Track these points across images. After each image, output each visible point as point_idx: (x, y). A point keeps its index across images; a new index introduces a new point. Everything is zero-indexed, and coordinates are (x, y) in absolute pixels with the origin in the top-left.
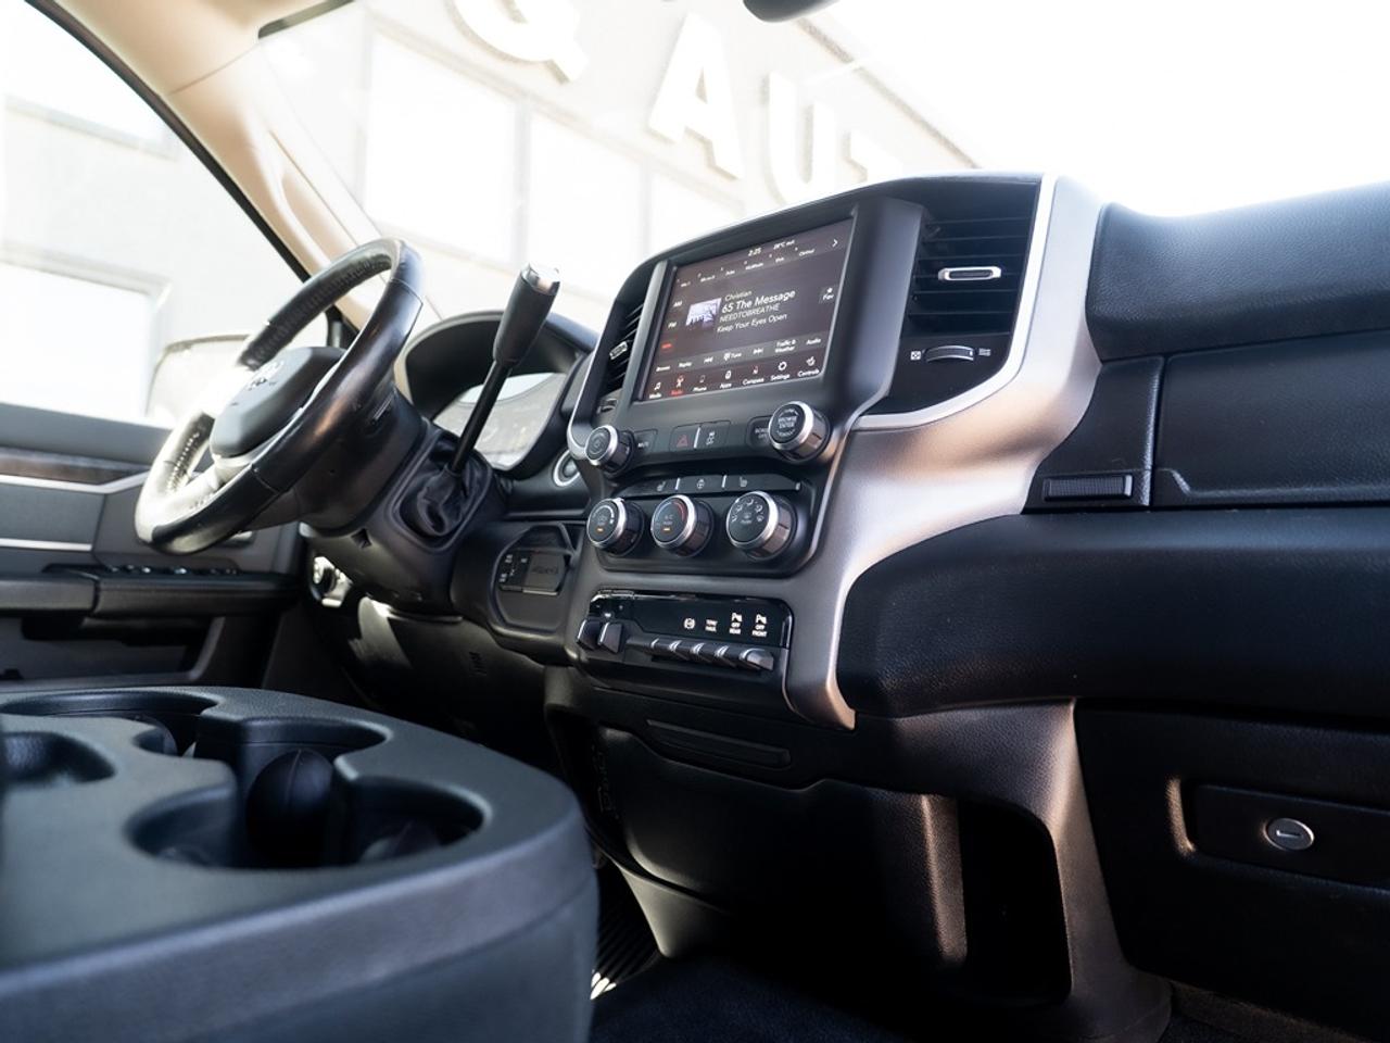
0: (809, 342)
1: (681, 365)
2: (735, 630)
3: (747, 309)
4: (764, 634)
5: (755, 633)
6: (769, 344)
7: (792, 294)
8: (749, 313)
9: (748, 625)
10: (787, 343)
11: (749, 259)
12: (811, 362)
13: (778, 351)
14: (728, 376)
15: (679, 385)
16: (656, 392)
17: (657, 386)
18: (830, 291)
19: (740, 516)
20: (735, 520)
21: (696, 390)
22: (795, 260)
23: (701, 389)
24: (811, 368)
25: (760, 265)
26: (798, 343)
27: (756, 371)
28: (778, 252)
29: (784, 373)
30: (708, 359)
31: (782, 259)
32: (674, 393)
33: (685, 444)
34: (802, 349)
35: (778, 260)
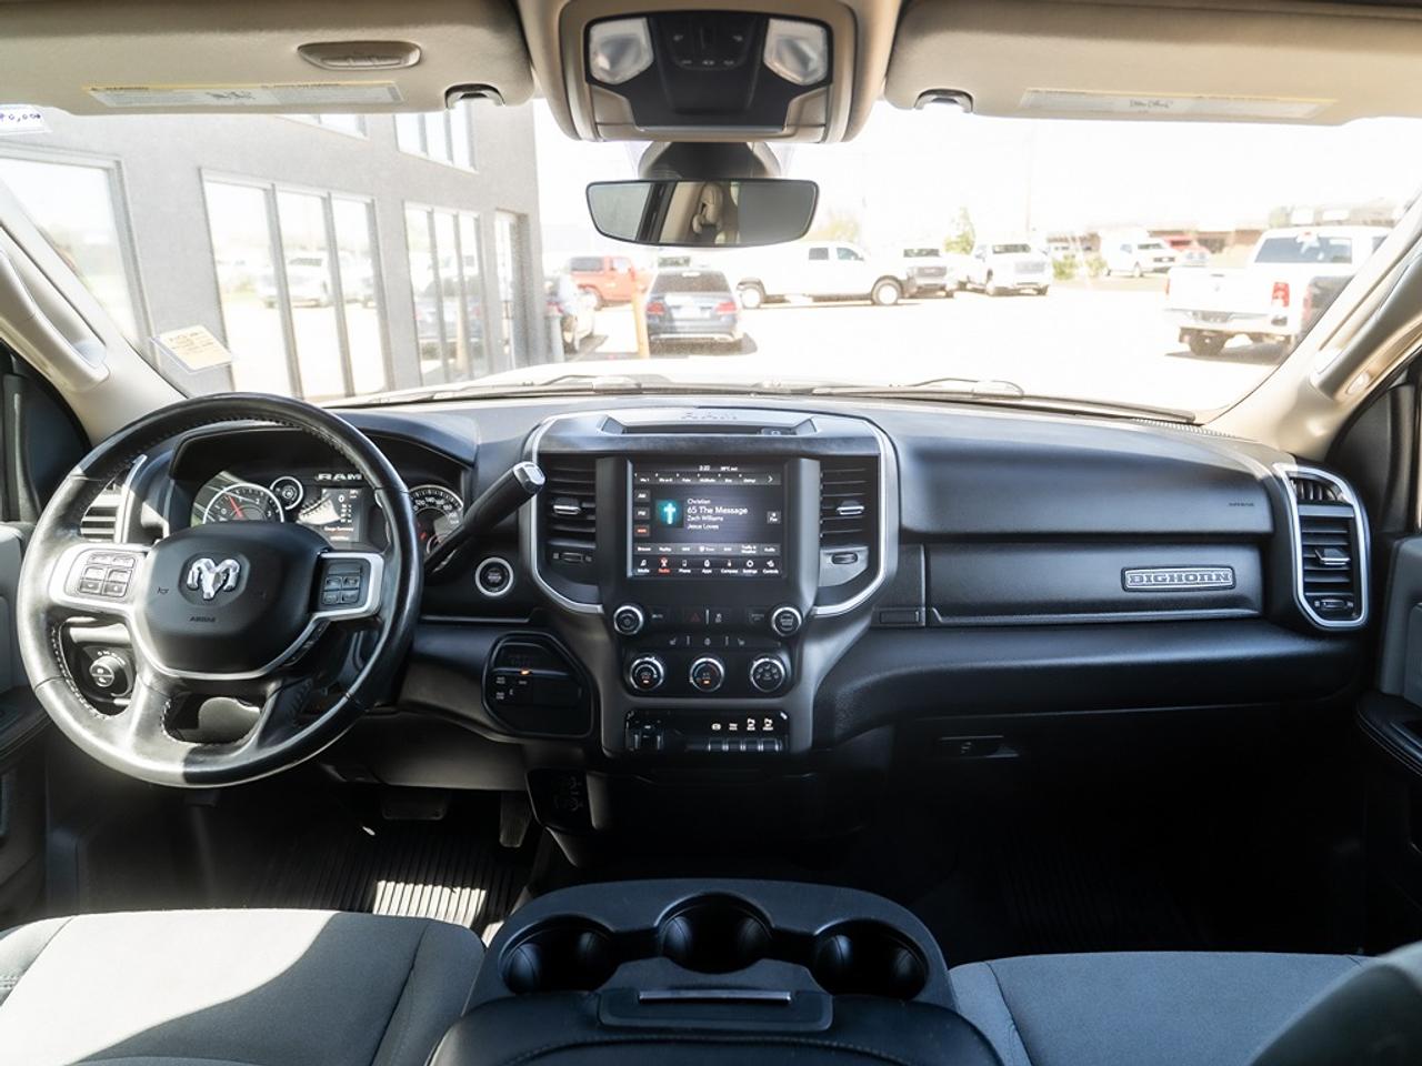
0: (766, 550)
1: (661, 549)
2: (751, 728)
3: (707, 514)
4: (771, 729)
5: (765, 729)
6: (736, 546)
7: (745, 511)
8: (710, 518)
9: (760, 724)
10: (749, 547)
11: (701, 473)
12: (771, 564)
13: (743, 552)
14: (707, 564)
15: (664, 565)
16: (643, 568)
17: (643, 563)
18: (774, 515)
19: (762, 675)
20: (758, 677)
21: (681, 570)
22: (741, 483)
23: (685, 571)
24: (772, 568)
25: (713, 480)
26: (758, 549)
27: (730, 564)
28: (726, 475)
29: (752, 568)
30: (686, 549)
31: (730, 481)
32: (661, 570)
33: (698, 620)
34: (762, 554)
35: (727, 480)
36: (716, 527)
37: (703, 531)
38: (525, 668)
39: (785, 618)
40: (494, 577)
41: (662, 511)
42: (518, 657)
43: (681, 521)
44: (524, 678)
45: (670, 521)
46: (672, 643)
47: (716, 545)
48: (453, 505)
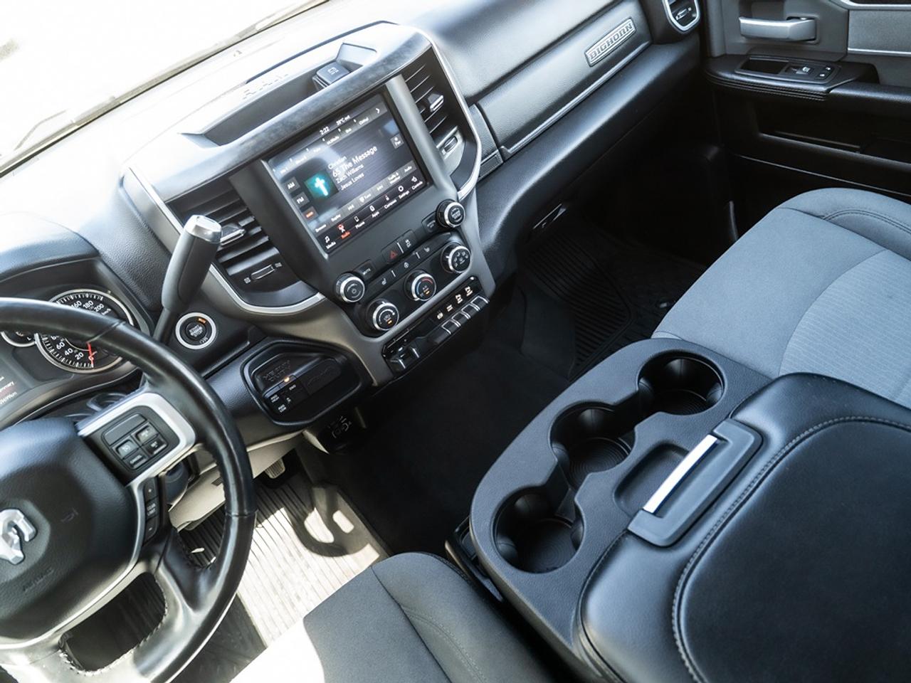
0: (406, 170)
1: (333, 220)
2: (460, 301)
3: (349, 169)
4: (471, 292)
5: (468, 295)
6: (384, 181)
7: (375, 149)
8: (353, 171)
9: (464, 294)
10: (393, 176)
11: (324, 137)
12: (414, 179)
13: (392, 182)
14: (372, 209)
15: (343, 230)
16: (329, 243)
17: (327, 239)
18: (396, 139)
19: (458, 262)
20: (456, 265)
21: (357, 226)
22: (359, 127)
23: (361, 225)
24: (417, 182)
25: (337, 138)
26: (400, 174)
27: (388, 199)
28: (344, 126)
29: (404, 191)
30: (351, 207)
31: (350, 130)
32: (343, 236)
33: (396, 255)
34: (405, 176)
35: (347, 131)
36: (362, 175)
37: (354, 185)
38: (284, 376)
39: (453, 213)
40: (196, 331)
41: (315, 188)
42: (272, 373)
43: (334, 189)
44: (290, 384)
45: (326, 193)
46: (384, 283)
47: (370, 190)
48: (92, 299)
